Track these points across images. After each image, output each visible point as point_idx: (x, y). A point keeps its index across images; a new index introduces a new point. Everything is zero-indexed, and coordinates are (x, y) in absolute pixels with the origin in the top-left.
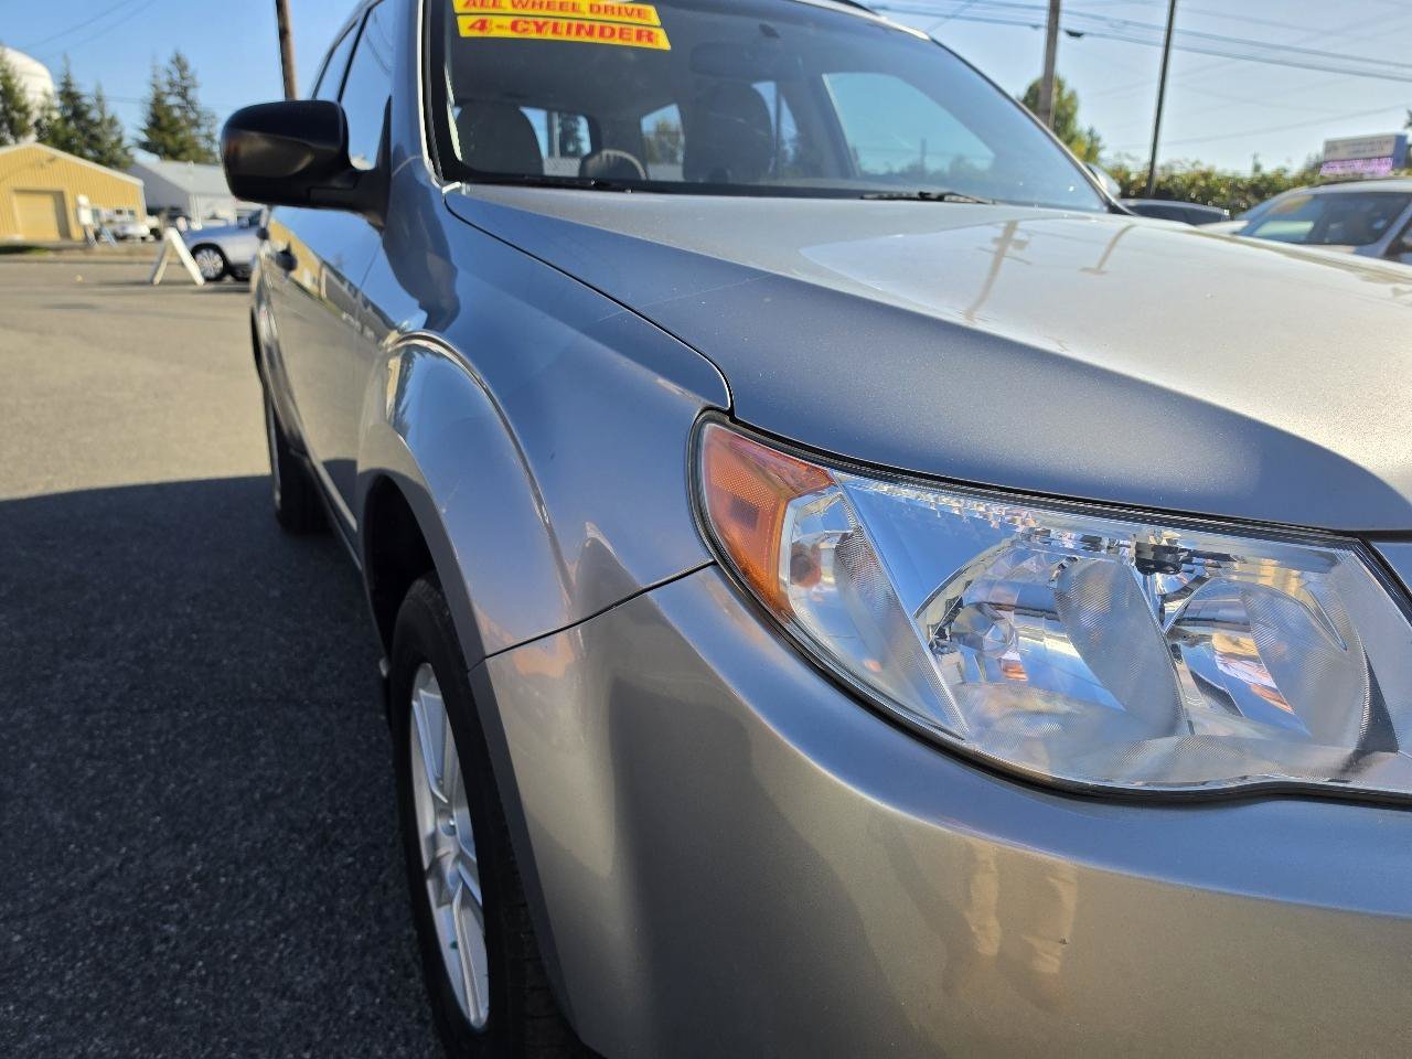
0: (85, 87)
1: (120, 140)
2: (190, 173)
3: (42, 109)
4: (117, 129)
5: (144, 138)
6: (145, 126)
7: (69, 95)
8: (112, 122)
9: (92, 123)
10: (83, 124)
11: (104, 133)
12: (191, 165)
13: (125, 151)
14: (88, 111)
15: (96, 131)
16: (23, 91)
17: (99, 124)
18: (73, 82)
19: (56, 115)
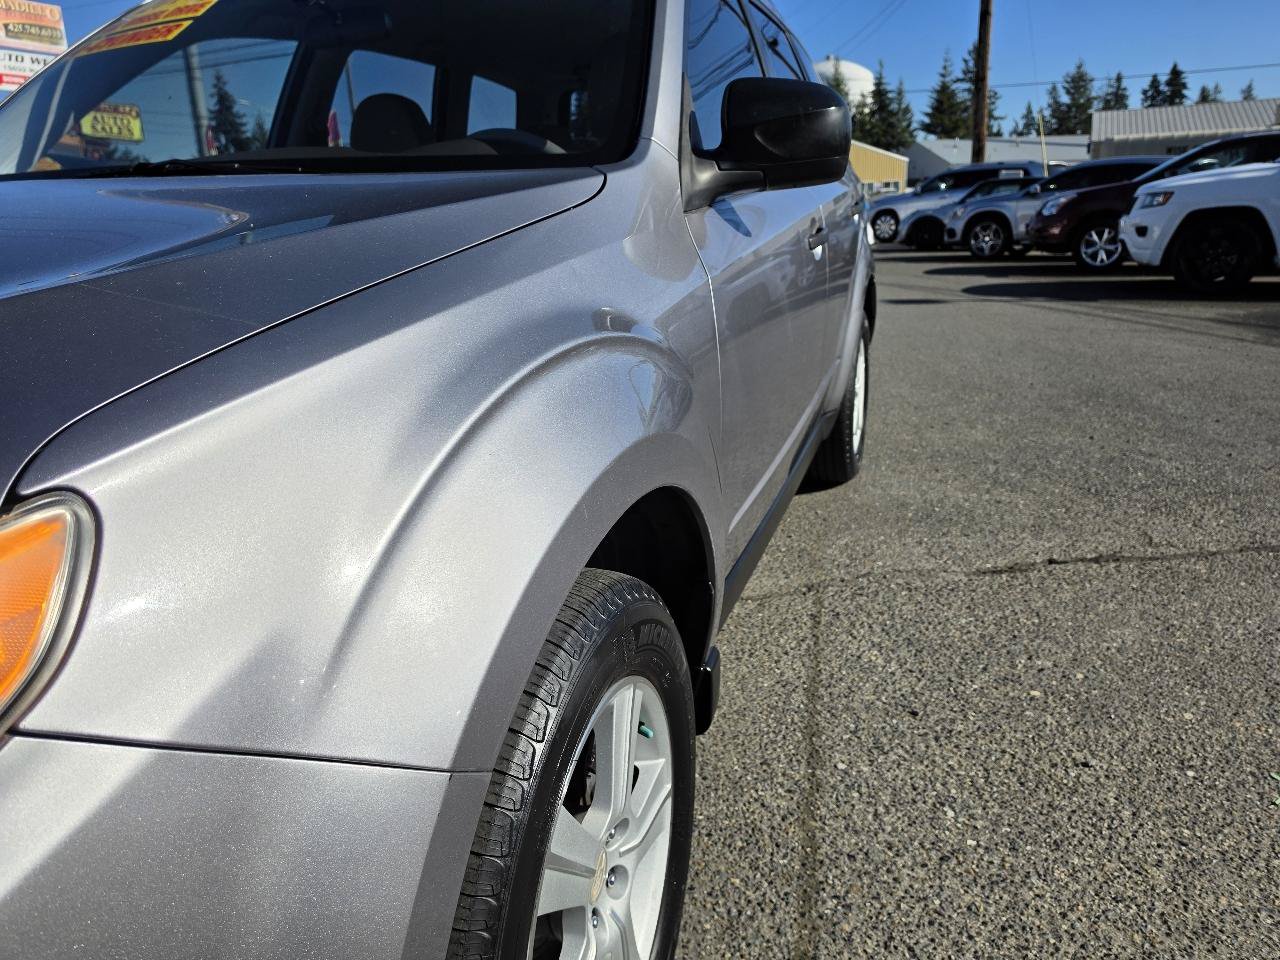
0: (891, 85)
1: (909, 125)
2: (955, 147)
3: (858, 107)
4: (909, 116)
5: (927, 120)
6: (929, 111)
7: (879, 93)
8: (907, 110)
9: (892, 114)
10: (884, 115)
11: (898, 120)
12: (957, 140)
13: (911, 135)
14: (889, 105)
15: (893, 120)
16: (847, 94)
17: (896, 114)
18: (884, 81)
19: (867, 110)
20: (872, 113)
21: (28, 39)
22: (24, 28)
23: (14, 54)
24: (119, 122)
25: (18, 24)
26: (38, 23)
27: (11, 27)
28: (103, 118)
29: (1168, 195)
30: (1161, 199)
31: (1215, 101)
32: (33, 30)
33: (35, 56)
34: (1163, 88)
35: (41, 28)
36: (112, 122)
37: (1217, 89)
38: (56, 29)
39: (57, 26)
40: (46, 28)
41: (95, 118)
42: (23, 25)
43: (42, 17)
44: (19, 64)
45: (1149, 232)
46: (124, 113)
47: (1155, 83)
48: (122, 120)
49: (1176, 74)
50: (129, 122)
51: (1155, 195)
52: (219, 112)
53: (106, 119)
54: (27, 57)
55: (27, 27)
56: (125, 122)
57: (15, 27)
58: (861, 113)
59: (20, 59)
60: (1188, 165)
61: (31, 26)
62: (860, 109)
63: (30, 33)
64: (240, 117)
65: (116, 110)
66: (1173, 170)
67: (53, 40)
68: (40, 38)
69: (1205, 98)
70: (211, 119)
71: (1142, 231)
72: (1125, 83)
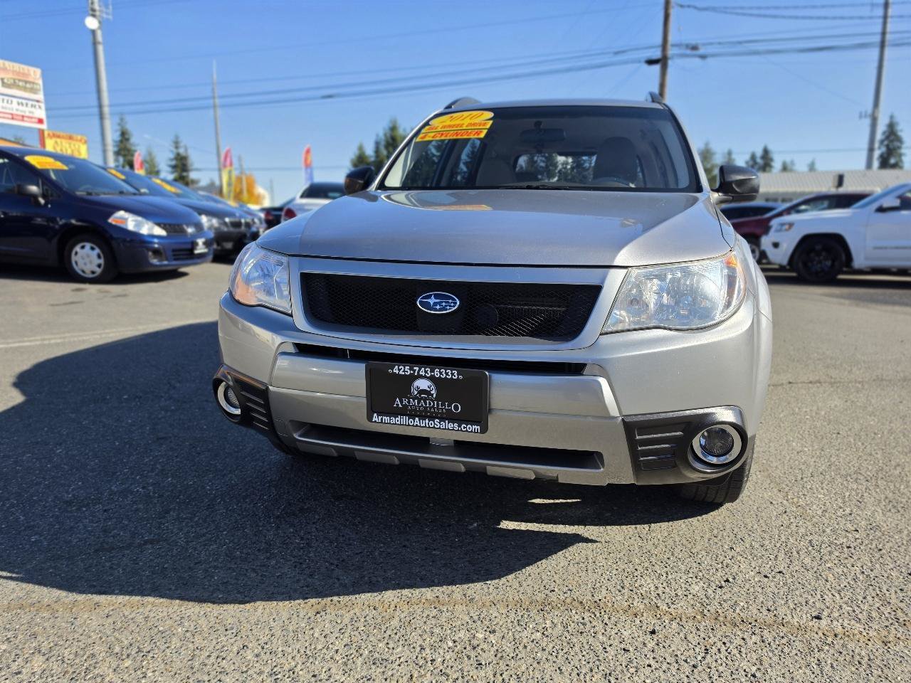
19: (569, 167)
20: (572, 168)
21: (17, 89)
22: (15, 82)
23: (6, 98)
24: (72, 146)
25: (11, 78)
26: (25, 79)
27: (6, 81)
28: (61, 143)
29: (791, 225)
30: (787, 227)
31: (791, 171)
32: (21, 84)
33: (20, 101)
34: (759, 161)
35: (26, 82)
36: (67, 146)
37: (792, 163)
38: (37, 84)
39: (36, 82)
40: (30, 82)
41: (56, 142)
42: (14, 80)
43: (28, 75)
44: (9, 106)
45: (780, 246)
46: (77, 140)
47: (753, 157)
48: (74, 145)
49: (766, 153)
50: (79, 146)
51: (782, 225)
52: (121, 141)
53: (64, 144)
54: (15, 101)
55: (17, 81)
56: (77, 146)
57: (8, 81)
58: (565, 168)
59: (10, 102)
60: (794, 209)
61: (19, 80)
62: (564, 166)
63: (19, 86)
64: (135, 146)
65: (70, 138)
66: (788, 211)
67: (34, 91)
68: (25, 89)
69: (785, 168)
70: (114, 146)
71: (776, 245)
72: (734, 156)
